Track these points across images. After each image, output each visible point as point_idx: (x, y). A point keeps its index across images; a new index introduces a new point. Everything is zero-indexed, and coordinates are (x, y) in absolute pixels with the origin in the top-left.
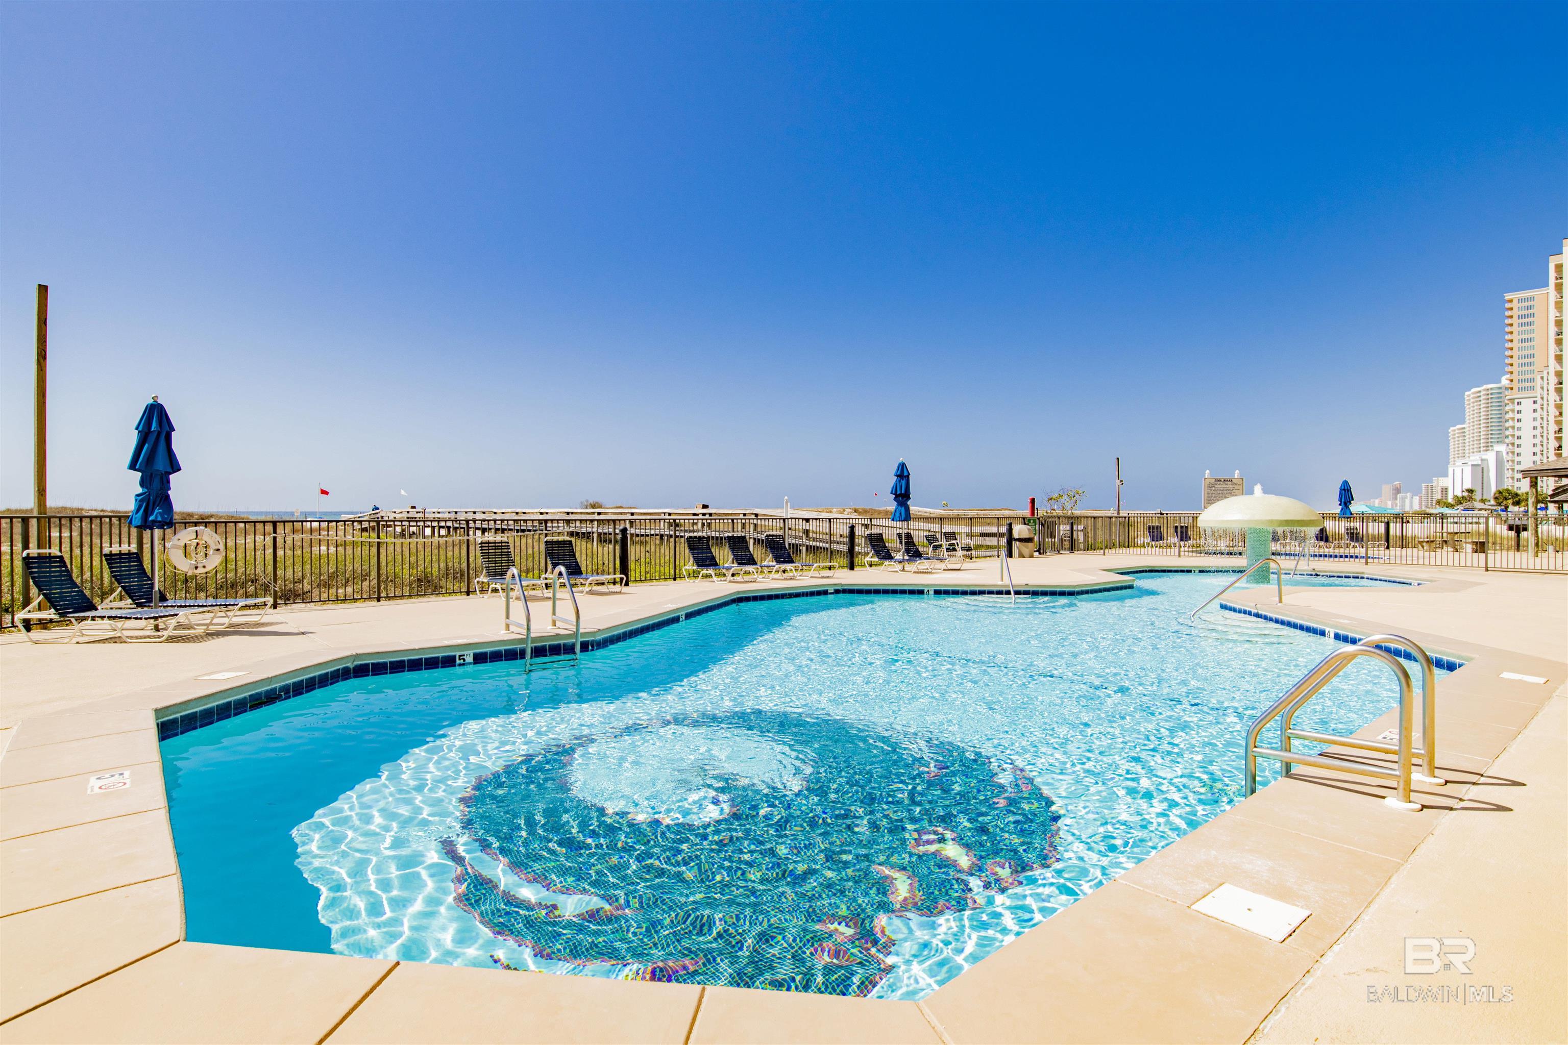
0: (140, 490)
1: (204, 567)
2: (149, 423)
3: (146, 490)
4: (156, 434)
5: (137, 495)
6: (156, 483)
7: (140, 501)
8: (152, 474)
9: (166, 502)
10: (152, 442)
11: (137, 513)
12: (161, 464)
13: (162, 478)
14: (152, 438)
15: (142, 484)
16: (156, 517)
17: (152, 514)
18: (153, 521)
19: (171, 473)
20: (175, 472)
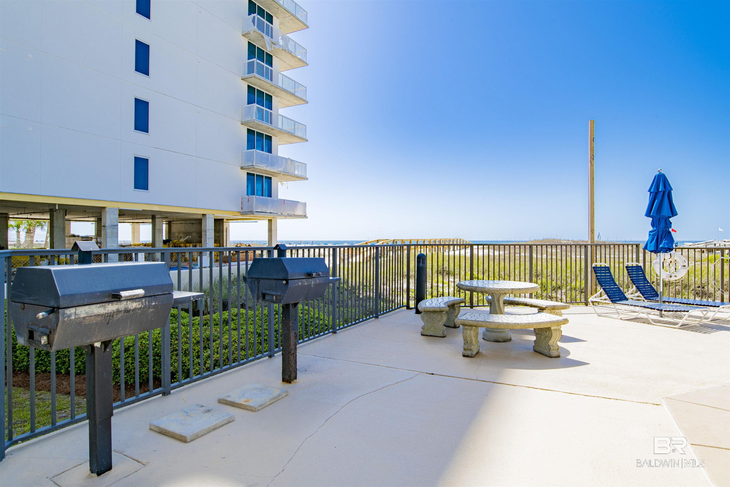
0: (651, 229)
1: (676, 276)
2: (658, 187)
3: (655, 229)
4: (662, 193)
5: (650, 232)
6: (662, 224)
7: (653, 235)
8: (659, 218)
9: (668, 236)
10: (660, 198)
11: (651, 242)
12: (666, 211)
13: (666, 220)
14: (660, 196)
15: (653, 225)
16: (664, 245)
17: (660, 244)
18: (662, 248)
19: (671, 217)
20: (673, 216)
